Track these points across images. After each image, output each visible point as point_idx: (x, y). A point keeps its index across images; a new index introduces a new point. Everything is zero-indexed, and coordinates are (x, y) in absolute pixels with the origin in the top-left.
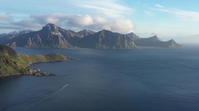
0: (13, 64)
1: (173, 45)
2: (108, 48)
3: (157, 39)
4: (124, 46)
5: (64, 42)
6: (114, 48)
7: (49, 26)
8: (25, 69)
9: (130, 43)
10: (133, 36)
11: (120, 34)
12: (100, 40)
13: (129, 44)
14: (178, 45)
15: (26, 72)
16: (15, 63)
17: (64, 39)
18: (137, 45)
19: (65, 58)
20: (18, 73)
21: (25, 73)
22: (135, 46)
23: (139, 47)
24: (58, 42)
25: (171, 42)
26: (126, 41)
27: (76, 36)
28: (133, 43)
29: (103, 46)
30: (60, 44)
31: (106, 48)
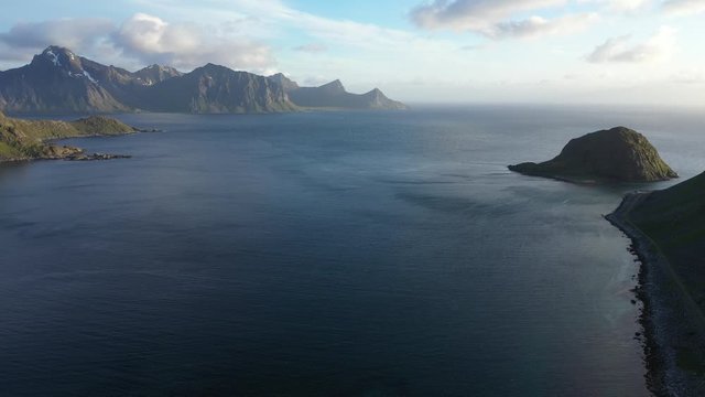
0: (6, 133)
1: (379, 103)
2: (225, 110)
3: (342, 87)
4: (263, 105)
5: (102, 95)
6: (241, 110)
7: (51, 52)
8: (42, 147)
9: (280, 99)
10: (282, 81)
11: (252, 75)
12: (203, 90)
13: (276, 101)
14: (390, 100)
15: (45, 154)
17: (103, 91)
18: (297, 104)
19: (129, 131)
20: (23, 157)
21: (43, 156)
22: (293, 106)
23: (302, 109)
24: (87, 99)
25: (375, 93)
26: (268, 91)
27: (131, 82)
28: (286, 98)
29: (211, 106)
30: (91, 101)
31: (217, 111)
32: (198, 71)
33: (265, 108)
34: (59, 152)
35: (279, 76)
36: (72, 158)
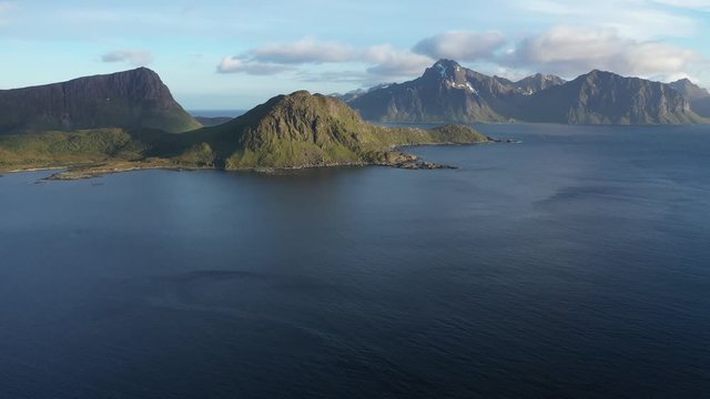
0: (349, 138)
2: (607, 121)
4: (655, 116)
5: (480, 106)
6: (626, 121)
7: (440, 65)
8: (378, 153)
9: (678, 108)
10: (687, 87)
11: (644, 81)
12: (584, 99)
13: (673, 111)
15: (379, 159)
16: (353, 136)
17: (481, 100)
18: (702, 116)
19: (482, 139)
20: (359, 162)
21: (377, 162)
22: (696, 117)
23: (708, 121)
24: (464, 107)
26: (664, 100)
27: (511, 91)
28: (687, 108)
29: (592, 116)
30: (468, 110)
31: (598, 122)
32: (582, 79)
33: (657, 120)
34: (393, 159)
35: (684, 82)
36: (399, 165)
